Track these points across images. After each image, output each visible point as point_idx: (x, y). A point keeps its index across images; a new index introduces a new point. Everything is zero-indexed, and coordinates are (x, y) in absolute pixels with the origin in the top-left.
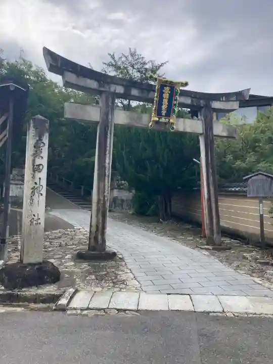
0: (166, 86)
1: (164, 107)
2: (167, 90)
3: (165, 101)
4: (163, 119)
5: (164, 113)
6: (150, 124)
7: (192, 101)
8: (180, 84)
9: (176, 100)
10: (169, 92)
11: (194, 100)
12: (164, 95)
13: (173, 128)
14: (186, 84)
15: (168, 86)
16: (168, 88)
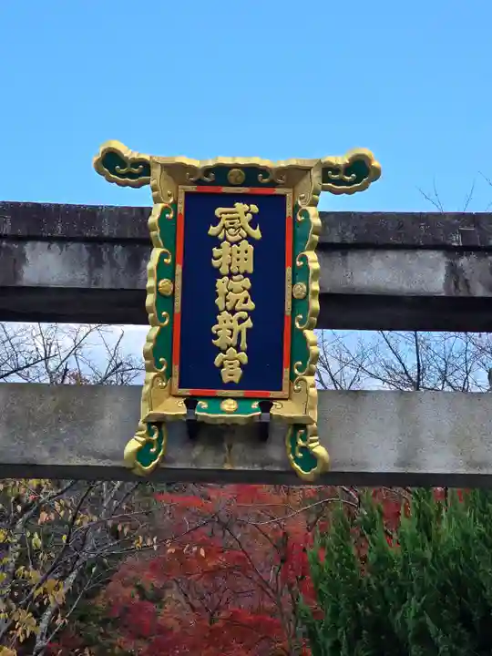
0: (230, 200)
1: (230, 328)
2: (236, 222)
3: (234, 293)
4: (229, 405)
5: (231, 364)
6: (133, 445)
7: (453, 271)
8: (316, 176)
9: (302, 273)
10: (257, 234)
11: (463, 262)
12: (223, 257)
13: (310, 459)
14: (360, 172)
15: (246, 199)
16: (240, 207)
